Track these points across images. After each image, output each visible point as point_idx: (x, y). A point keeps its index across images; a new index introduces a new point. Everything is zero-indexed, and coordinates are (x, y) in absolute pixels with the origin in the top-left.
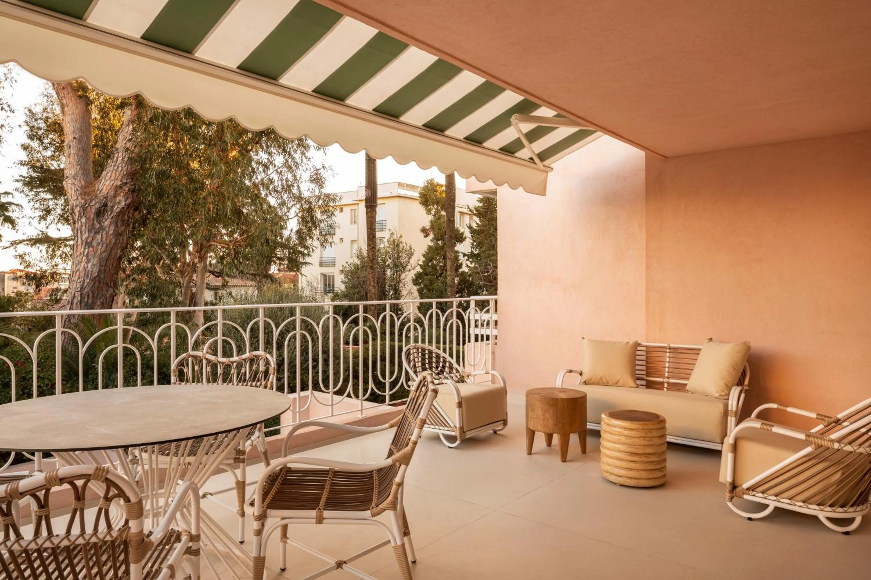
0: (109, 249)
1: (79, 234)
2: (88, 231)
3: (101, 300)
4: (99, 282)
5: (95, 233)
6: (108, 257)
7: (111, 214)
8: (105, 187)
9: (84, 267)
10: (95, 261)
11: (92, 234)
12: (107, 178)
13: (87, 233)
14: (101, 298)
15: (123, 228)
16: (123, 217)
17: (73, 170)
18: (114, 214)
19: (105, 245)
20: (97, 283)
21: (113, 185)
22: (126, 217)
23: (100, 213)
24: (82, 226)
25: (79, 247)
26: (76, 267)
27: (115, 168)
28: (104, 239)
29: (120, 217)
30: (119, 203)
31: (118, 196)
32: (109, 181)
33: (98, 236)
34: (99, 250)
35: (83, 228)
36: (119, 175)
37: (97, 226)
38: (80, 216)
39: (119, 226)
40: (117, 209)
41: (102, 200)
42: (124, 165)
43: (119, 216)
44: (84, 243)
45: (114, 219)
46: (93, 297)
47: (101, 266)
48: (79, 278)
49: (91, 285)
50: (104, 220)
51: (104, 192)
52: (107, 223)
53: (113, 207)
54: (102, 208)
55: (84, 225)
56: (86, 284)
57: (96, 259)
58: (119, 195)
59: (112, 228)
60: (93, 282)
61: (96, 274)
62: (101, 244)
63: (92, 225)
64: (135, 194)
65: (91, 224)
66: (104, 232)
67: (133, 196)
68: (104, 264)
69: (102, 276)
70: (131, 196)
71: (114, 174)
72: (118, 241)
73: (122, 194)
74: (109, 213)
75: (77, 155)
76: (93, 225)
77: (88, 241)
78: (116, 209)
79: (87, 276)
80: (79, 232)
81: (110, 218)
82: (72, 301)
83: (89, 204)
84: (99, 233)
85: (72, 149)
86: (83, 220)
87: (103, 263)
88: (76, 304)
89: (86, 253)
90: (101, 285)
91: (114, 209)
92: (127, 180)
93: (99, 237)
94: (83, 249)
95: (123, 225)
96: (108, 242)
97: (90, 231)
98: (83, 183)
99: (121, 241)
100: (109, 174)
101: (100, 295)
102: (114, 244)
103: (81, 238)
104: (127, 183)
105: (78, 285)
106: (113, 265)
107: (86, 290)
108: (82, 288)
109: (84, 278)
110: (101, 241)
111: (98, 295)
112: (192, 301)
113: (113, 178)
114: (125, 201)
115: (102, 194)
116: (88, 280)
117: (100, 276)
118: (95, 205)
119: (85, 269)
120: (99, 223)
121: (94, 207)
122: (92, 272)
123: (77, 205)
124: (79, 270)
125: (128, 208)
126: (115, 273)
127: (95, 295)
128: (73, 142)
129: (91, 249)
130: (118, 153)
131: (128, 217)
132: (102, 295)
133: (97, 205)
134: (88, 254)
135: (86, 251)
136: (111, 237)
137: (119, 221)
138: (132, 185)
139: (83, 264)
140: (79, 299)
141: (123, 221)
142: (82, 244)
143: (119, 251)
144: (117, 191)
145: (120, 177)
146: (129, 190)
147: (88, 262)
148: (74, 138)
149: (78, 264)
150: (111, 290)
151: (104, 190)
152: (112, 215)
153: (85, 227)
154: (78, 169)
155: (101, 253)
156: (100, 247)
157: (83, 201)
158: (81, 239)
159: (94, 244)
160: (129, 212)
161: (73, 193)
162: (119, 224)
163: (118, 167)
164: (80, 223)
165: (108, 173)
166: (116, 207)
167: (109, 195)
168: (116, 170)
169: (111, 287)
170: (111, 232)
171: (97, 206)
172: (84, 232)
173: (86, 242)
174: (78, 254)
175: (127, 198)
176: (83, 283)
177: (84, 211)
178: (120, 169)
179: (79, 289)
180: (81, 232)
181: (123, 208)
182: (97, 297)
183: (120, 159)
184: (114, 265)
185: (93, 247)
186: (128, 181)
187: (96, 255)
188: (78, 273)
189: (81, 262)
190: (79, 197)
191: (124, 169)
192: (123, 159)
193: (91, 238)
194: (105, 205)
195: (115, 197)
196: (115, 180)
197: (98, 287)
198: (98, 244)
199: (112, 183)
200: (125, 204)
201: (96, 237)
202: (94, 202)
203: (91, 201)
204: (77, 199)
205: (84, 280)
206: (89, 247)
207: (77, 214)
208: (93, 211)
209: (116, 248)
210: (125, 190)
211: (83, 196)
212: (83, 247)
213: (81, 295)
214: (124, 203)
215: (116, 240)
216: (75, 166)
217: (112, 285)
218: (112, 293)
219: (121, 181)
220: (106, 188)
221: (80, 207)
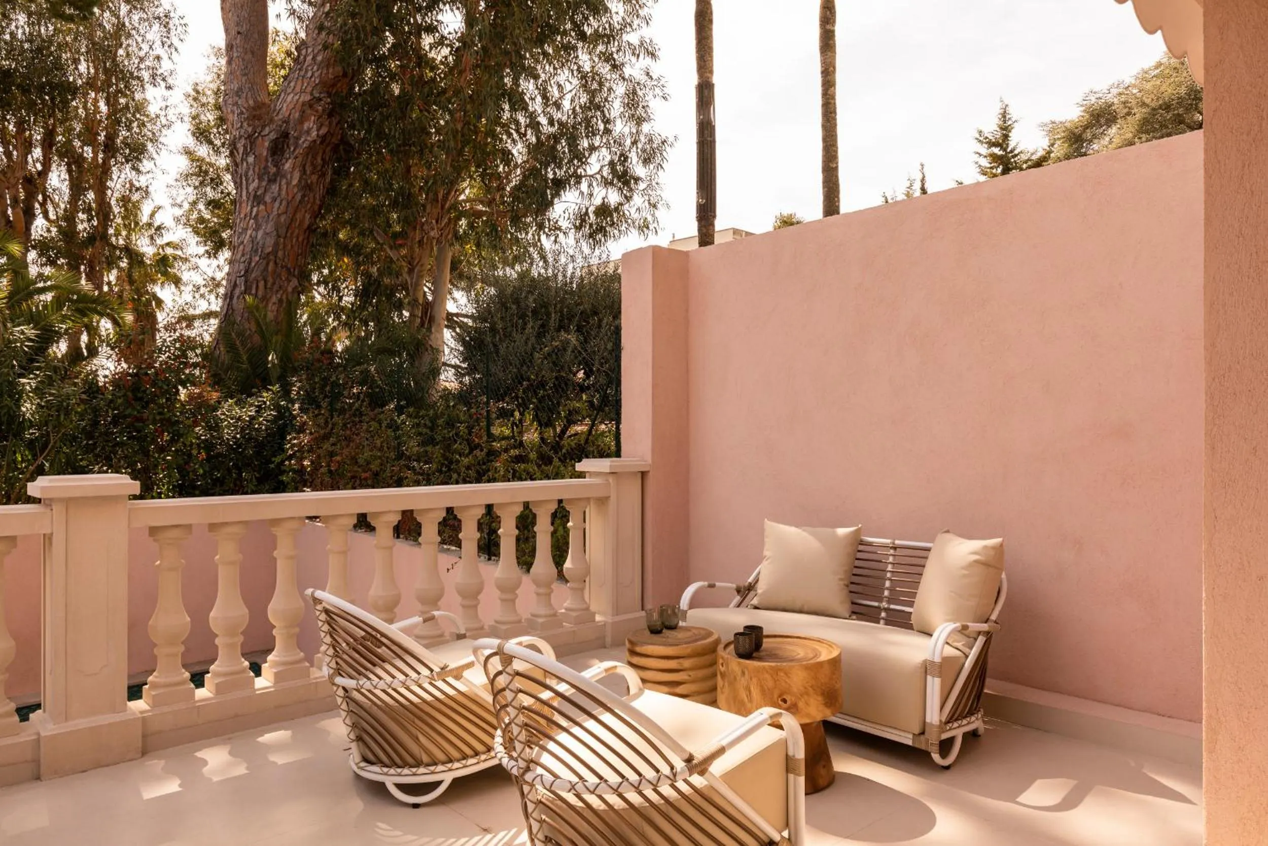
0: (291, 210)
1: (244, 182)
2: (259, 179)
3: (279, 296)
4: (276, 263)
5: (270, 181)
6: (290, 224)
7: (294, 150)
8: (285, 105)
9: (251, 236)
10: (270, 227)
11: (264, 184)
12: (289, 90)
13: (257, 181)
14: (277, 291)
15: (314, 178)
16: (314, 158)
17: (235, 82)
18: (300, 151)
19: (284, 203)
20: (271, 265)
21: (297, 101)
22: (319, 160)
23: (278, 148)
24: (249, 169)
25: (244, 205)
26: (238, 238)
27: (302, 73)
28: (284, 192)
29: (310, 157)
30: (308, 132)
31: (306, 121)
32: (292, 95)
33: (273, 187)
34: (275, 209)
35: (251, 172)
36: (308, 84)
37: (273, 170)
38: (246, 153)
39: (308, 172)
40: (305, 142)
41: (281, 126)
42: (315, 68)
43: (308, 154)
44: (251, 198)
45: (300, 159)
46: (266, 288)
47: (279, 236)
48: (243, 255)
49: (262, 268)
50: (284, 160)
51: (285, 112)
52: (287, 166)
53: (298, 138)
54: (281, 140)
55: (251, 168)
56: (253, 264)
57: (271, 224)
58: (308, 119)
59: (297, 175)
60: (265, 262)
61: (271, 249)
62: (278, 201)
63: (264, 168)
64: (335, 121)
65: (262, 166)
66: (284, 181)
67: (330, 123)
68: (283, 235)
69: (280, 254)
70: (327, 123)
71: (299, 82)
72: (306, 199)
73: (313, 118)
74: (292, 149)
75: (243, 60)
76: (266, 167)
77: (258, 193)
78: (303, 142)
79: (256, 251)
80: (244, 178)
81: (292, 157)
82: (231, 293)
83: (259, 134)
84: (275, 180)
85: (235, 49)
86: (251, 159)
87: (282, 231)
88: (238, 298)
89: (254, 214)
90: (279, 270)
91: (301, 142)
92: (320, 93)
93: (275, 188)
94: (249, 208)
95: (313, 173)
96: (290, 198)
97: (260, 179)
98: (251, 102)
99: (312, 200)
100: (292, 84)
101: (276, 287)
102: (300, 202)
103: (247, 189)
104: (320, 100)
105: (242, 266)
106: (298, 238)
107: (253, 275)
108: (246, 271)
109: (251, 255)
110: (279, 195)
111: (274, 284)
112: (426, 313)
113: (298, 89)
114: (318, 130)
115: (280, 116)
116: (257, 258)
117: (277, 252)
118: (270, 134)
119: (253, 240)
120: (275, 166)
121: (267, 138)
122: (264, 244)
123: (241, 137)
124: (243, 242)
125: (322, 143)
126: (301, 254)
127: (269, 285)
128: (236, 39)
129: (262, 207)
130: (307, 48)
131: (322, 159)
132: (280, 287)
133: (272, 134)
134: (257, 215)
135: (255, 209)
136: (295, 190)
137: (308, 164)
138: (328, 104)
139: (249, 232)
140: (243, 288)
141: (314, 166)
142: (248, 198)
143: (308, 216)
144: (304, 112)
145: (309, 89)
146: (324, 110)
147: (257, 229)
148: (239, 33)
149: (241, 234)
150: (294, 282)
151: (284, 108)
152: (297, 152)
153: (254, 171)
154: (244, 81)
155: (279, 215)
156: (277, 204)
157: (250, 129)
158: (247, 192)
159: (268, 199)
160: (324, 152)
161: (236, 118)
162: (309, 170)
163: (306, 71)
164: (245, 164)
165: (290, 82)
166: (303, 139)
167: (291, 117)
168: (303, 77)
169: (294, 276)
170: (295, 182)
171: (273, 136)
172: (250, 181)
173: (255, 196)
174: (242, 216)
175: (322, 125)
176: (250, 263)
177: (251, 143)
178: (309, 74)
179: (242, 273)
180: (247, 180)
181: (315, 141)
182: (271, 289)
183: (309, 58)
184: (301, 239)
185: (265, 203)
186: (322, 95)
187: (271, 218)
188: (241, 247)
189: (247, 229)
190: (245, 124)
191: (316, 74)
192: (314, 58)
193: (263, 189)
194: (285, 135)
195: (302, 119)
196: (301, 92)
197: (274, 272)
198: (274, 200)
199: (297, 97)
200: (318, 135)
201: (270, 188)
202: (267, 130)
203: (263, 127)
204: (241, 127)
205: (251, 259)
206: (258, 204)
207: (241, 150)
208: (267, 144)
209: (303, 210)
210: (317, 111)
211: (251, 122)
212: (250, 204)
213: (246, 282)
214: (314, 134)
215: (303, 196)
216: (240, 77)
217: (296, 273)
218: (296, 287)
219: (312, 94)
220: (287, 106)
221: (246, 139)
